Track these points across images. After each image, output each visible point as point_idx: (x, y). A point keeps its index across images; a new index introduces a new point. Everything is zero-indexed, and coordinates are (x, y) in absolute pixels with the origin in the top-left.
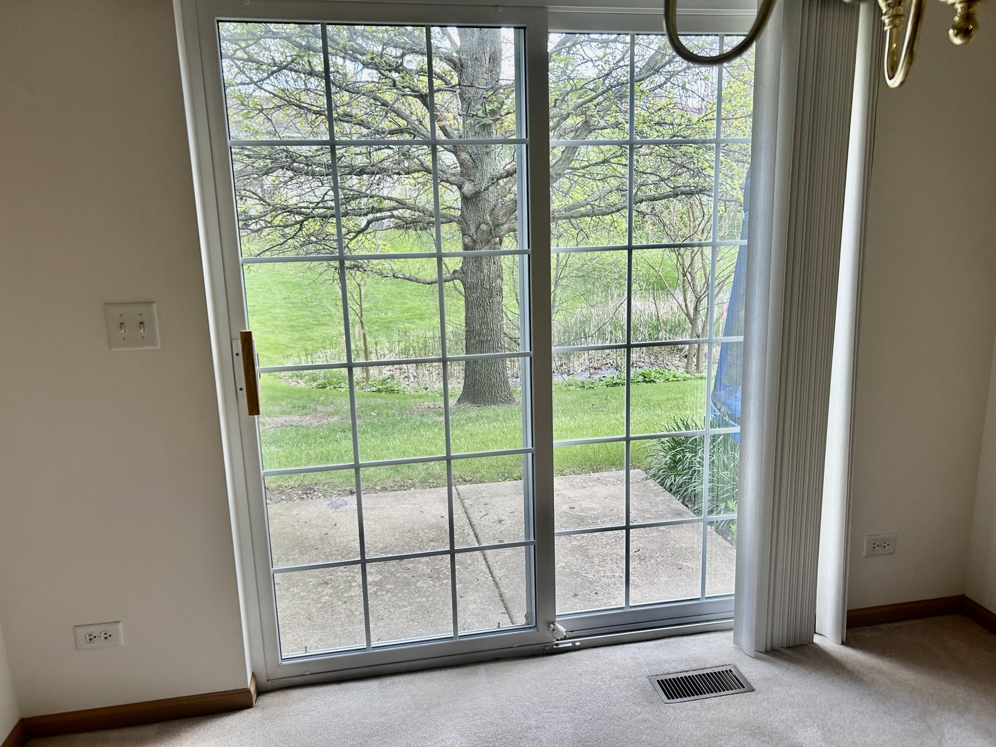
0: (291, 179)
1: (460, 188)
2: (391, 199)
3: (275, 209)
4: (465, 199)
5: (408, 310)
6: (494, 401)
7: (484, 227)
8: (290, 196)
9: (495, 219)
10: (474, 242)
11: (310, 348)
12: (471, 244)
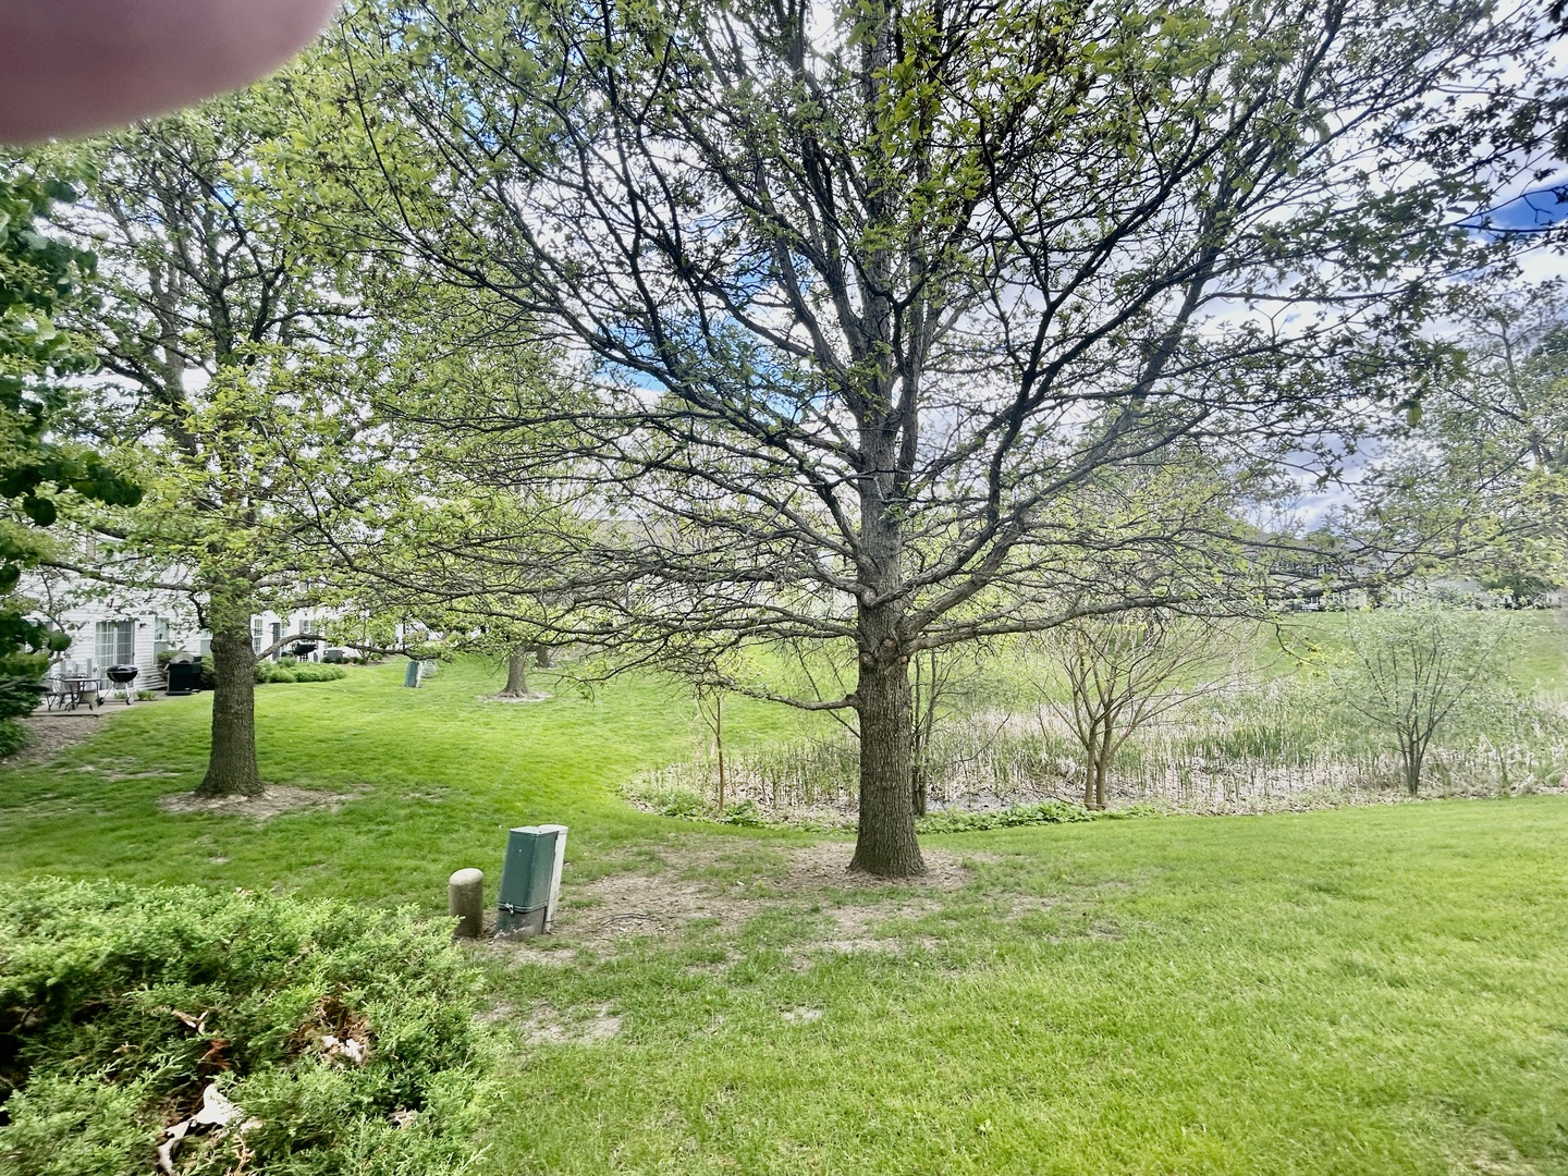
0: (659, 586)
1: (859, 597)
2: (774, 609)
3: (638, 620)
4: (864, 609)
5: (760, 719)
6: (903, 874)
7: (888, 643)
8: (658, 606)
9: (902, 633)
10: (876, 661)
11: (660, 760)
12: (871, 663)
